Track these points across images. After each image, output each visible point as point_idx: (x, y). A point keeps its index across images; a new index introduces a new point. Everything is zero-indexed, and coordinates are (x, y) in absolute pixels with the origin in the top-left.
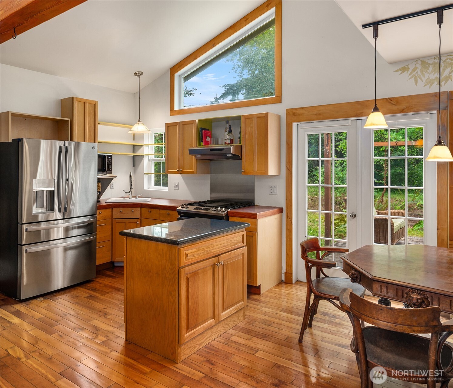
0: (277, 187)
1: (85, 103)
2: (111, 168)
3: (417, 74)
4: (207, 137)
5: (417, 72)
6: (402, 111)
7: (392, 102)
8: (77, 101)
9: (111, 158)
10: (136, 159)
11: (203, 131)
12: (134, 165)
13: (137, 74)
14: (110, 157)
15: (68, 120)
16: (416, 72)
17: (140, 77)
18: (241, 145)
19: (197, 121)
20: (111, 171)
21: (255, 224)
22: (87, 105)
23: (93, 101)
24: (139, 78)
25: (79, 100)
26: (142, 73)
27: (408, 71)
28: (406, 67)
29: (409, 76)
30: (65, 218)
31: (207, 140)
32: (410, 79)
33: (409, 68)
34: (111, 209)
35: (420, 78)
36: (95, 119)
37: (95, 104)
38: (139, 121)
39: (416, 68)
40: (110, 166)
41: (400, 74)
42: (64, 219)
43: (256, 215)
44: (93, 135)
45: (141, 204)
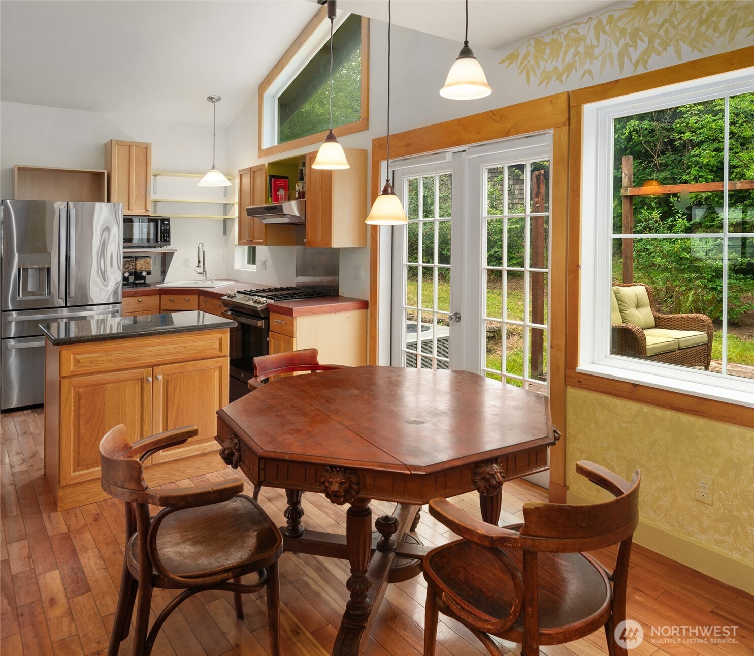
0: (362, 266)
1: (129, 146)
2: (169, 238)
3: (529, 65)
4: (279, 188)
5: (529, 61)
6: (507, 134)
7: (495, 118)
8: (118, 145)
9: (168, 224)
10: (228, 223)
11: (273, 180)
12: (225, 233)
13: (212, 98)
14: (166, 222)
15: (104, 173)
16: (527, 61)
17: (216, 103)
18: (305, 201)
19: (266, 165)
20: (168, 242)
21: (292, 325)
22: (134, 149)
23: (143, 143)
24: (214, 105)
25: (120, 144)
26: (219, 99)
27: (517, 60)
28: (515, 52)
29: (519, 69)
30: (68, 305)
31: (278, 193)
32: (520, 73)
33: (519, 55)
34: (159, 296)
35: (533, 71)
36: (146, 168)
37: (146, 148)
38: (213, 168)
39: (528, 53)
40: (166, 235)
41: (508, 66)
42: (66, 307)
43: (292, 310)
44: (143, 191)
45: (198, 289)
